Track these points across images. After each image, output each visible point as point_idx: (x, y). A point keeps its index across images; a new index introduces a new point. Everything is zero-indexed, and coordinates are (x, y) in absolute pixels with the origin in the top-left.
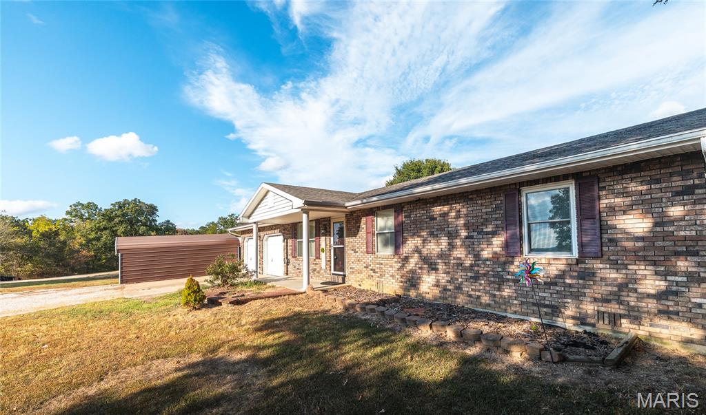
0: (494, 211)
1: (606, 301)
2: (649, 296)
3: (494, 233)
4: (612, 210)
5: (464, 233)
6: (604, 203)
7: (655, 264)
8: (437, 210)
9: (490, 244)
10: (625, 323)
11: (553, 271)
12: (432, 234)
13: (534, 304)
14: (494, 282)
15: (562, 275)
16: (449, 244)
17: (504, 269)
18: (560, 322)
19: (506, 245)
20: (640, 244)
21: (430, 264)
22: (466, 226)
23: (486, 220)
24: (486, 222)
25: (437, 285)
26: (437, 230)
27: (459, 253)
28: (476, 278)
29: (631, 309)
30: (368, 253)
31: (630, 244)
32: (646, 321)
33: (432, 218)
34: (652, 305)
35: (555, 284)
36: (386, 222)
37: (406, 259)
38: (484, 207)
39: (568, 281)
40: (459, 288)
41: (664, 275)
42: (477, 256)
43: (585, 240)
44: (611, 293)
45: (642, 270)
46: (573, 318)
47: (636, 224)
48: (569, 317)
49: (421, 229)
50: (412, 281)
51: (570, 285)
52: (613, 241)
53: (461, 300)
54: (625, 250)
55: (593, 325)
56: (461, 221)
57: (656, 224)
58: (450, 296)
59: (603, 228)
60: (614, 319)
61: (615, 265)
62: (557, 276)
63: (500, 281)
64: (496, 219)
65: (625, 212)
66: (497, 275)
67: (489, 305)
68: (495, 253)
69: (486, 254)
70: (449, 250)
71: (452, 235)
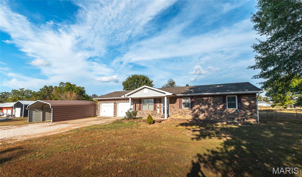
0: (220, 100)
1: (242, 116)
2: (249, 115)
3: (220, 104)
4: (243, 101)
5: (212, 104)
6: (242, 100)
7: (250, 110)
8: (205, 98)
9: (219, 107)
10: (245, 120)
11: (233, 112)
12: (203, 104)
13: (229, 118)
14: (220, 114)
15: (235, 112)
16: (208, 106)
17: (223, 112)
18: (234, 121)
19: (223, 107)
20: (248, 107)
21: (202, 111)
22: (213, 103)
23: (218, 101)
24: (218, 102)
25: (205, 116)
26: (205, 103)
27: (211, 108)
28: (216, 114)
29: (246, 117)
30: (180, 108)
31: (246, 107)
32: (249, 119)
33: (203, 100)
34: (249, 117)
35: (233, 114)
36: (186, 101)
37: (195, 110)
38: (218, 99)
39: (236, 113)
40: (211, 116)
41: (251, 112)
42: (216, 109)
43: (239, 106)
44: (243, 115)
45: (248, 111)
46: (237, 120)
47: (247, 104)
48: (236, 120)
49: (200, 103)
50: (197, 116)
51: (236, 114)
52: (243, 106)
53: (212, 119)
54: (245, 108)
55: (240, 121)
56: (212, 102)
57: (250, 104)
58: (209, 118)
59: (242, 104)
60: (244, 119)
61: (244, 110)
62: (234, 113)
63: (222, 114)
64: (221, 101)
65: (245, 102)
66: (221, 113)
67: (219, 119)
68: (220, 108)
69: (218, 109)
70: (208, 108)
71: (209, 104)
